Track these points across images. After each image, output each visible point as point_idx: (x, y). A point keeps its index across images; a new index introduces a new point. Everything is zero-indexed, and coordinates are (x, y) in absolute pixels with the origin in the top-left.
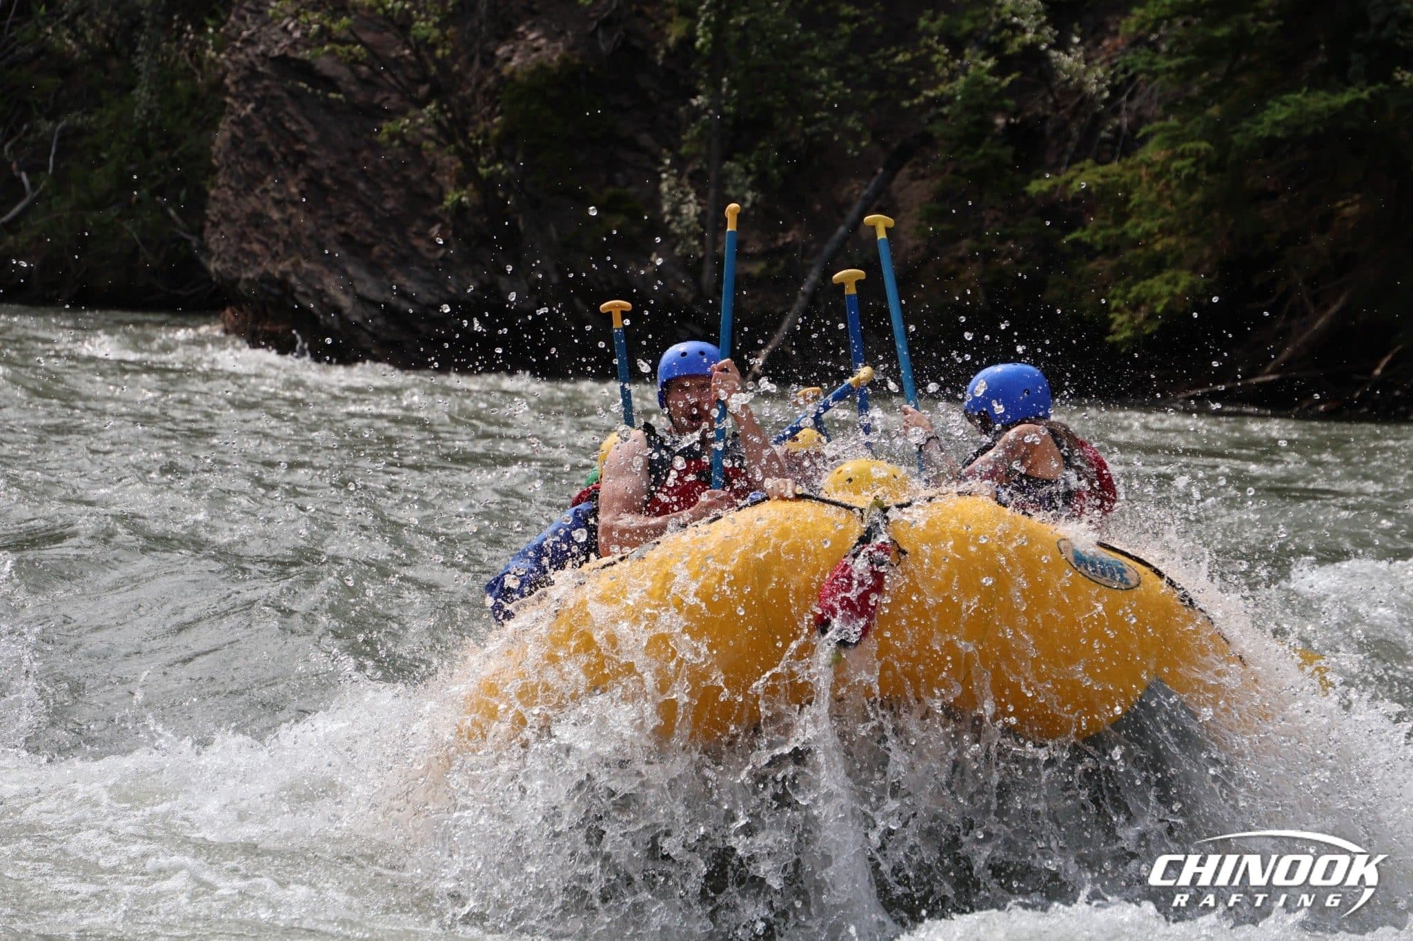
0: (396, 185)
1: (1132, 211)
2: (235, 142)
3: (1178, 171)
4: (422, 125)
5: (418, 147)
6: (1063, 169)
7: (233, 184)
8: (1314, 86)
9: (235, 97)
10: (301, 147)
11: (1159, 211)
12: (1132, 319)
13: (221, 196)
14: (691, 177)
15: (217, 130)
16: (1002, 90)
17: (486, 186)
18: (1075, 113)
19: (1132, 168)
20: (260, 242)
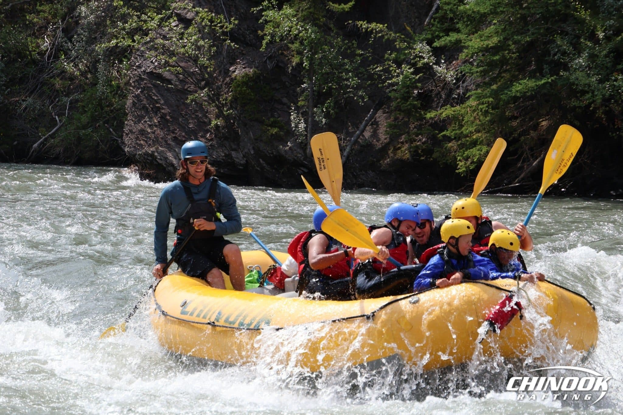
0: (193, 119)
1: (465, 124)
2: (134, 104)
3: (481, 109)
4: (203, 96)
5: (202, 104)
6: (439, 109)
7: (134, 119)
8: (531, 77)
9: (134, 87)
10: (157, 105)
11: (475, 124)
12: (465, 164)
13: (129, 123)
14: (302, 114)
15: (127, 99)
16: (416, 80)
17: (227, 118)
18: (443, 89)
19: (464, 108)
20: (144, 140)
